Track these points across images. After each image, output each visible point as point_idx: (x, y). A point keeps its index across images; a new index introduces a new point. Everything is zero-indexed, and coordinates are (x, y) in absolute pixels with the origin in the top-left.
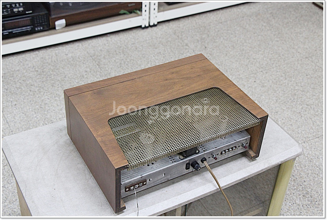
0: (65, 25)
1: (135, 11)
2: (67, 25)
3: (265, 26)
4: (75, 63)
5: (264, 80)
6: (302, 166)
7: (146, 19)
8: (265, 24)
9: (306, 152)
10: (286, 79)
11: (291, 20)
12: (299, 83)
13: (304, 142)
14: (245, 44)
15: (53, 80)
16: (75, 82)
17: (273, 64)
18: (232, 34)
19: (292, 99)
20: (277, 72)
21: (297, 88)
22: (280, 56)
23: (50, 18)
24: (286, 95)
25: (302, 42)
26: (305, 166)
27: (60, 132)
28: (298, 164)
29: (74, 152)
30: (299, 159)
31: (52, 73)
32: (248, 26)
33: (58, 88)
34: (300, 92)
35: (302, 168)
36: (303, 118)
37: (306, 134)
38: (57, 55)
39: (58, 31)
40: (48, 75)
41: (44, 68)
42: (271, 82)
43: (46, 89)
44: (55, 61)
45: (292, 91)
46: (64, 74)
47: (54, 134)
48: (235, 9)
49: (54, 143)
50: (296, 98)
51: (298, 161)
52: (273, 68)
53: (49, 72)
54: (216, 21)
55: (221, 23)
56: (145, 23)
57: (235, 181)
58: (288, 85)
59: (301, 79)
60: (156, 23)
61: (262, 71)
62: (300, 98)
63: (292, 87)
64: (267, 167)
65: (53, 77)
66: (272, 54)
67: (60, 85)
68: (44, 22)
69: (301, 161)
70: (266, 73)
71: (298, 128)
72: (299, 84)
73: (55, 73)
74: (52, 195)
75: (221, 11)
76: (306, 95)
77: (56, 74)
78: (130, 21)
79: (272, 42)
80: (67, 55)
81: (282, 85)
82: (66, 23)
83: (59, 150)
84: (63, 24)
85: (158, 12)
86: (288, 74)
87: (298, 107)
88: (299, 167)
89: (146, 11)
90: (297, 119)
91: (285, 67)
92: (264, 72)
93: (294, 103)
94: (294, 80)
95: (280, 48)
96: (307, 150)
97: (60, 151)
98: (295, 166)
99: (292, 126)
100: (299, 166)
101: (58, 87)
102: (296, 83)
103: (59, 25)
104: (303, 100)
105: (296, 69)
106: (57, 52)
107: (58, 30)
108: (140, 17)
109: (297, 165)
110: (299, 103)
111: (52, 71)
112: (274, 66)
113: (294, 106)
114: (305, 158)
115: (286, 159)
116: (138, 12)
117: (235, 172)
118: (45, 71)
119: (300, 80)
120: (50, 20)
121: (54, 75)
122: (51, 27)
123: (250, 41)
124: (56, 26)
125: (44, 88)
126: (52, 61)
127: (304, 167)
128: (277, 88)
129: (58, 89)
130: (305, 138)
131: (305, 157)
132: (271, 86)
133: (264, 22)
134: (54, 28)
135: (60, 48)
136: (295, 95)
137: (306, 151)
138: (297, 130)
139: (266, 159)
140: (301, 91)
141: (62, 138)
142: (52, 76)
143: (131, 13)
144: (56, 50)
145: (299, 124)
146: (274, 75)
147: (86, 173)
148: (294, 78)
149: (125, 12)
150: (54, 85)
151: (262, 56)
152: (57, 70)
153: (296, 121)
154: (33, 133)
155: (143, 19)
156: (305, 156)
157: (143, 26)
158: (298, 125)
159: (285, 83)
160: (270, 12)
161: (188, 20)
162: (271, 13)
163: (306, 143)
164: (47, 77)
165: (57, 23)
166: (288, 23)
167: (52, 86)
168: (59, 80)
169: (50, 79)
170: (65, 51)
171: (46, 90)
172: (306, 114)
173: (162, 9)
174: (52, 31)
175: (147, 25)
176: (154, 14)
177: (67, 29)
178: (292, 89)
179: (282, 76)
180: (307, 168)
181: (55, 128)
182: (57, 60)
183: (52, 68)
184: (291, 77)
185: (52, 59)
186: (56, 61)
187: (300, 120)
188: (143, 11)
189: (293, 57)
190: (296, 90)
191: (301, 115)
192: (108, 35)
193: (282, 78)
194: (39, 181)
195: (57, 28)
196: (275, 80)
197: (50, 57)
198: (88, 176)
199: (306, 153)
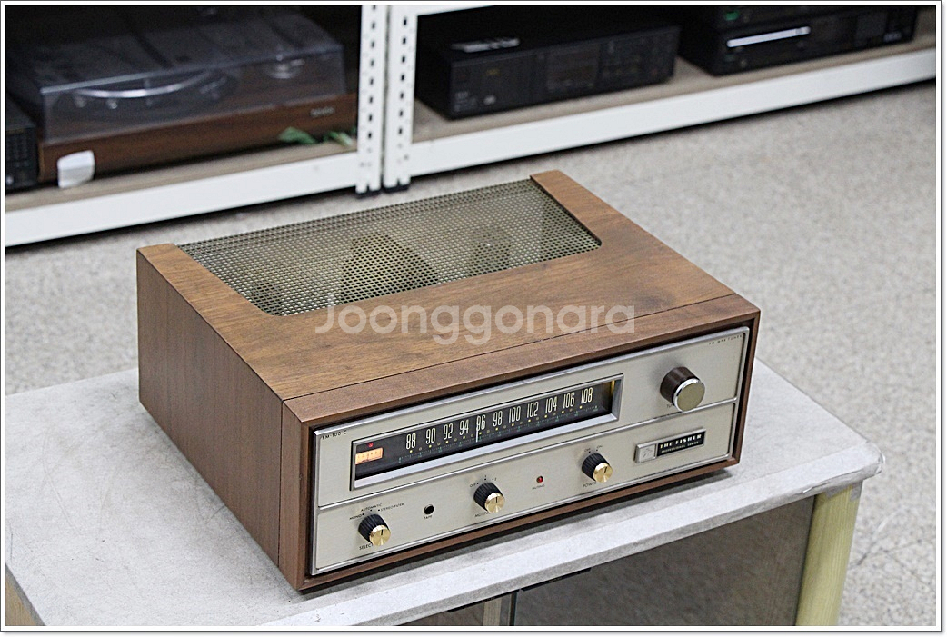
0: (90, 172)
1: (335, 135)
2: (101, 173)
3: (784, 195)
4: (123, 298)
5: (779, 356)
6: (911, 611)
7: (370, 165)
8: (782, 189)
9: (926, 570)
10: (855, 353)
11: (875, 179)
12: (899, 364)
13: (919, 541)
14: (714, 248)
15: (46, 350)
16: (124, 356)
17: (810, 308)
18: (668, 217)
19: (878, 412)
20: (825, 331)
21: (893, 379)
22: (834, 285)
23: (42, 145)
24: (857, 401)
25: (910, 243)
26: (923, 613)
27: (112, 401)
28: (898, 606)
29: (161, 451)
30: (902, 592)
31: (42, 327)
32: (722, 194)
33: (66, 372)
34: (904, 392)
35: (911, 617)
36: (915, 470)
37: (925, 517)
38: (59, 275)
39: (66, 192)
40: (29, 335)
41: (15, 314)
42: (803, 360)
43: (24, 376)
44: (53, 294)
45: (878, 387)
46: (87, 330)
47: (92, 406)
48: (678, 143)
49: (95, 429)
50: (890, 408)
51: (899, 597)
52: (811, 319)
53: (34, 325)
54: (614, 176)
55: (632, 183)
56: (366, 179)
57: (664, 531)
58: (863, 369)
59: (908, 352)
60: (405, 180)
61: (772, 329)
62: (904, 409)
63: (875, 377)
64: (765, 499)
65: (46, 341)
66: (807, 278)
67: (72, 364)
68: (21, 160)
69: (906, 596)
70: (788, 334)
71: (897, 500)
72: (902, 370)
73: (52, 328)
74: (97, 557)
75: (631, 149)
76: (925, 403)
77: (58, 332)
78: (316, 168)
79: (808, 242)
80: (96, 274)
81: (841, 369)
82: (96, 166)
83: (111, 447)
84: (87, 167)
85: (414, 141)
86: (862, 338)
87: (897, 436)
88: (900, 614)
89: (370, 135)
90: (893, 472)
91: (851, 318)
92: (781, 331)
93: (885, 425)
94: (883, 355)
95: (837, 261)
96: (928, 564)
97: (114, 448)
98: (889, 610)
99: (877, 492)
100: (902, 611)
101: (65, 369)
102: (892, 366)
103: (72, 173)
104: (914, 417)
105: (892, 326)
106: (59, 264)
107: (65, 189)
108: (350, 157)
109: (893, 608)
110: (899, 425)
111: (45, 321)
112: (814, 312)
113: (883, 433)
114: (923, 588)
115: (828, 482)
116: (344, 138)
117: (666, 507)
118: (18, 323)
119: (904, 355)
120: (42, 154)
121: (52, 334)
122: (41, 178)
123: (732, 238)
124: (62, 175)
125: (17, 373)
126: (41, 292)
127: (919, 616)
128: (824, 378)
129: (66, 376)
130: (922, 528)
131: (920, 585)
132: (803, 374)
133: (781, 183)
134: (53, 182)
135: (71, 253)
136: (889, 401)
137: (925, 567)
138: (894, 505)
139: (764, 476)
140: (907, 388)
141: (121, 416)
142: (45, 336)
143: (319, 139)
144: (58, 259)
145: (899, 487)
146: (813, 339)
147: (200, 502)
148: (882, 351)
149: (300, 135)
150: (53, 364)
151: (773, 285)
152: (61, 317)
153: (891, 477)
154: (27, 403)
155: (362, 165)
156: (922, 582)
157: (361, 189)
158: (898, 491)
159: (853, 364)
160: (799, 152)
161: (518, 173)
162: (804, 156)
163: (923, 543)
164: (26, 340)
165: (66, 164)
166: (863, 185)
167: (46, 367)
168: (67, 350)
169: (38, 345)
170: (87, 261)
171: (22, 380)
172: (927, 459)
173: (426, 131)
174: (47, 194)
175: (375, 186)
176: (400, 146)
177: (99, 186)
178: (876, 383)
179: (841, 344)
180: (928, 617)
181: (96, 392)
182: (61, 290)
183: (43, 312)
184: (873, 348)
185: (41, 285)
186: (56, 291)
187: (903, 475)
188: (362, 134)
189: (879, 288)
190: (892, 386)
191: (907, 459)
192: (240, 215)
193: (842, 351)
194: (53, 521)
195: (62, 183)
196: (817, 354)
197: (36, 280)
198: (206, 510)
199: (925, 574)
